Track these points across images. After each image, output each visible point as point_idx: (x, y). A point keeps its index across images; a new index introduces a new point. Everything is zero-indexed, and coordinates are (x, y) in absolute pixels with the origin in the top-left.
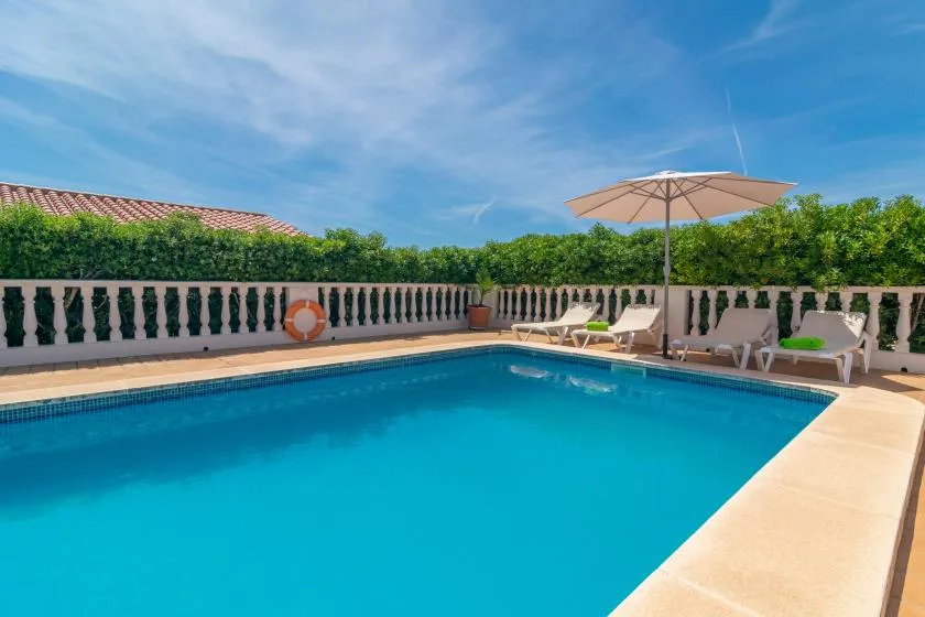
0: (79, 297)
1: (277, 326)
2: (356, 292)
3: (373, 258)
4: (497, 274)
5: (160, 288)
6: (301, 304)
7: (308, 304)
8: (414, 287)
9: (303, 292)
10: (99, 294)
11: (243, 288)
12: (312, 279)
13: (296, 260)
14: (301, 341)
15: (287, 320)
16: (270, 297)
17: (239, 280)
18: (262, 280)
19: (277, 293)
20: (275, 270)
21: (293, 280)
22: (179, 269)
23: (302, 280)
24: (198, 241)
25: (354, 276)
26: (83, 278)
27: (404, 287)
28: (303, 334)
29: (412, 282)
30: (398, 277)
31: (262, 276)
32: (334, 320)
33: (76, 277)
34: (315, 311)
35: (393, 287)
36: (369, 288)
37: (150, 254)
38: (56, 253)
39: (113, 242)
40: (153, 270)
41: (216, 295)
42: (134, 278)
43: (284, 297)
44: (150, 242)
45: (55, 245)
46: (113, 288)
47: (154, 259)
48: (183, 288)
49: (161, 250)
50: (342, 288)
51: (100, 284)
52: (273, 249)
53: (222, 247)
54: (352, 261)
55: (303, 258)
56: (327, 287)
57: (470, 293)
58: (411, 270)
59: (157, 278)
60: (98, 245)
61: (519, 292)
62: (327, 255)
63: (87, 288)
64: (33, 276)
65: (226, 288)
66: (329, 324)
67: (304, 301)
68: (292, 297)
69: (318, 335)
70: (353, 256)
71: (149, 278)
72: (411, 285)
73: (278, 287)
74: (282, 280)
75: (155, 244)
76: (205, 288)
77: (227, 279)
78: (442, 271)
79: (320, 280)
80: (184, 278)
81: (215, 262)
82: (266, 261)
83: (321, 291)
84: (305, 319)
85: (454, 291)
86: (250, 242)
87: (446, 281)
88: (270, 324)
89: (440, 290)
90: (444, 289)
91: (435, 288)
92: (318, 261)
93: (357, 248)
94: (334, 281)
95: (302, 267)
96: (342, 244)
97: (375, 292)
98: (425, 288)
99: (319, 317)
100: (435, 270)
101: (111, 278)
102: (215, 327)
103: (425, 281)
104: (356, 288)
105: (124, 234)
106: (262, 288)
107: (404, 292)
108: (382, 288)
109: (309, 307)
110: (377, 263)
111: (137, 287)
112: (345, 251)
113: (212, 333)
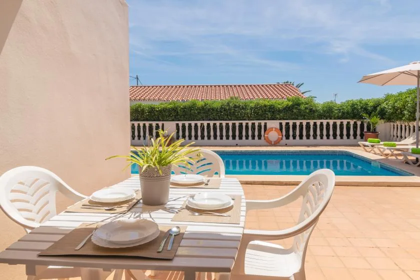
0: (204, 126)
1: (262, 138)
2: (298, 124)
3: (306, 108)
4: (383, 115)
5: (224, 123)
6: (271, 129)
7: (274, 129)
8: (331, 122)
9: (273, 124)
10: (209, 124)
11: (250, 123)
12: (277, 119)
13: (270, 111)
14: (271, 144)
15: (265, 135)
16: (260, 126)
17: (249, 120)
18: (256, 120)
19: (263, 125)
20: (261, 115)
21: (268, 120)
22: (229, 117)
23: (273, 119)
24: (235, 106)
25: (297, 117)
26: (205, 120)
27: (325, 122)
28: (271, 142)
29: (331, 119)
30: (320, 117)
31: (257, 118)
32: (288, 137)
33: (203, 120)
34: (278, 133)
35: (318, 122)
36: (304, 122)
37: (222, 112)
38: (199, 113)
40: (222, 117)
41: (241, 125)
42: (217, 120)
43: (265, 126)
44: (222, 108)
45: (199, 111)
46: (212, 123)
47: (222, 114)
48: (230, 123)
49: (224, 111)
50: (291, 122)
51: (208, 122)
52: (261, 107)
53: (243, 108)
54: (295, 111)
55: (273, 110)
56: (284, 122)
58: (328, 112)
59: (223, 120)
60: (209, 110)
61: (395, 125)
62: (285, 109)
63: (205, 123)
64: (194, 120)
65: (244, 123)
66: (284, 138)
67: (272, 128)
68: (268, 126)
69: (279, 142)
70: (296, 108)
71: (221, 120)
72: (328, 121)
73: (263, 122)
74: (265, 119)
76: (237, 123)
77: (245, 120)
78: (348, 113)
79: (280, 119)
80: (231, 120)
81: (241, 114)
82: (258, 112)
83: (281, 124)
84: (273, 135)
85: (359, 123)
86: (252, 105)
87: (353, 118)
88: (260, 137)
89: (348, 123)
90: (352, 122)
91: (345, 122)
92: (280, 111)
93: (299, 105)
94: (287, 119)
95: (272, 114)
96: (290, 103)
97: (308, 124)
98: (338, 122)
99: (279, 135)
100: (343, 113)
101: (211, 120)
102: (241, 138)
103: (339, 118)
104: (298, 122)
105: (215, 106)
106: (257, 123)
107: (325, 124)
108: (312, 122)
109: (275, 130)
110: (308, 111)
111: (218, 123)
112: (293, 106)
113: (239, 139)
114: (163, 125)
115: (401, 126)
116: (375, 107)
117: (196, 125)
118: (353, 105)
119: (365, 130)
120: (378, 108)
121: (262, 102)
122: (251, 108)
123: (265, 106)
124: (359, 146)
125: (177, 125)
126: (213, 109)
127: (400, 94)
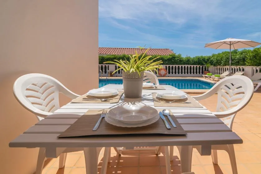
2: (174, 67)
3: (178, 59)
4: (212, 63)
8: (189, 66)
12: (164, 64)
23: (162, 64)
25: (174, 63)
27: (186, 66)
28: (162, 75)
30: (184, 64)
32: (169, 73)
34: (165, 71)
35: (183, 66)
36: (177, 66)
50: (171, 66)
56: (168, 66)
57: (204, 67)
58: (188, 62)
61: (217, 68)
62: (168, 59)
66: (168, 73)
69: (165, 75)
70: (173, 59)
72: (188, 65)
78: (196, 62)
79: (166, 64)
83: (166, 67)
84: (163, 72)
85: (201, 67)
87: (198, 65)
89: (197, 67)
90: (198, 66)
91: (195, 66)
92: (166, 61)
93: (174, 58)
94: (169, 64)
96: (171, 57)
97: (179, 67)
98: (192, 66)
100: (194, 62)
103: (192, 64)
104: (174, 66)
107: (186, 67)
108: (180, 66)
109: (163, 70)
110: (179, 61)
112: (172, 58)
114: (108, 66)
115: (220, 68)
116: (208, 60)
118: (199, 59)
119: (204, 70)
120: (210, 60)
123: (159, 58)
124: (203, 77)
125: (116, 66)
127: (219, 54)
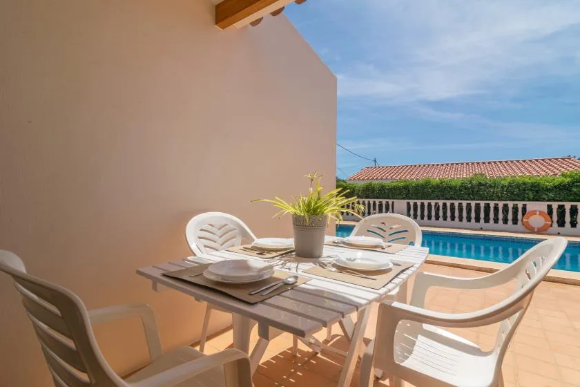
0: (439, 206)
1: (520, 223)
5: (464, 203)
6: (534, 213)
7: (538, 213)
9: (537, 206)
10: (445, 205)
11: (501, 204)
12: (543, 200)
13: (532, 190)
14: (532, 231)
15: (524, 220)
16: (515, 209)
17: (499, 200)
18: (510, 200)
19: (520, 207)
20: (518, 195)
21: (529, 200)
22: (471, 196)
23: (537, 200)
24: (480, 184)
26: (441, 199)
28: (534, 228)
31: (511, 198)
32: (561, 224)
33: (439, 199)
34: (545, 217)
37: (462, 191)
38: (433, 191)
39: (449, 187)
40: (462, 197)
41: (487, 206)
42: (455, 199)
43: (524, 208)
44: (461, 186)
45: (433, 189)
46: (448, 203)
47: (462, 193)
48: (473, 203)
49: (466, 189)
50: (568, 205)
51: (445, 201)
52: (518, 186)
53: (490, 186)
54: (575, 190)
55: (536, 189)
56: (555, 205)
59: (464, 200)
60: (445, 188)
62: (556, 187)
63: (441, 202)
64: (427, 199)
65: (492, 204)
66: (555, 225)
67: (535, 211)
68: (529, 209)
69: (546, 230)
70: (577, 186)
71: (461, 200)
73: (520, 204)
74: (523, 200)
75: (463, 187)
76: (482, 204)
77: (493, 200)
79: (549, 200)
80: (474, 199)
81: (487, 193)
82: (514, 191)
83: (550, 206)
84: (537, 221)
86: (506, 183)
88: (515, 221)
92: (548, 190)
94: (561, 201)
95: (535, 193)
96: (568, 180)
99: (546, 220)
101: (448, 199)
102: (487, 220)
105: (453, 184)
106: (511, 204)
109: (540, 214)
111: (456, 203)
112: (571, 184)
113: (485, 222)
114: (393, 203)
117: (429, 205)
121: (519, 180)
122: (503, 187)
123: (524, 184)
125: (408, 203)
126: (451, 188)
